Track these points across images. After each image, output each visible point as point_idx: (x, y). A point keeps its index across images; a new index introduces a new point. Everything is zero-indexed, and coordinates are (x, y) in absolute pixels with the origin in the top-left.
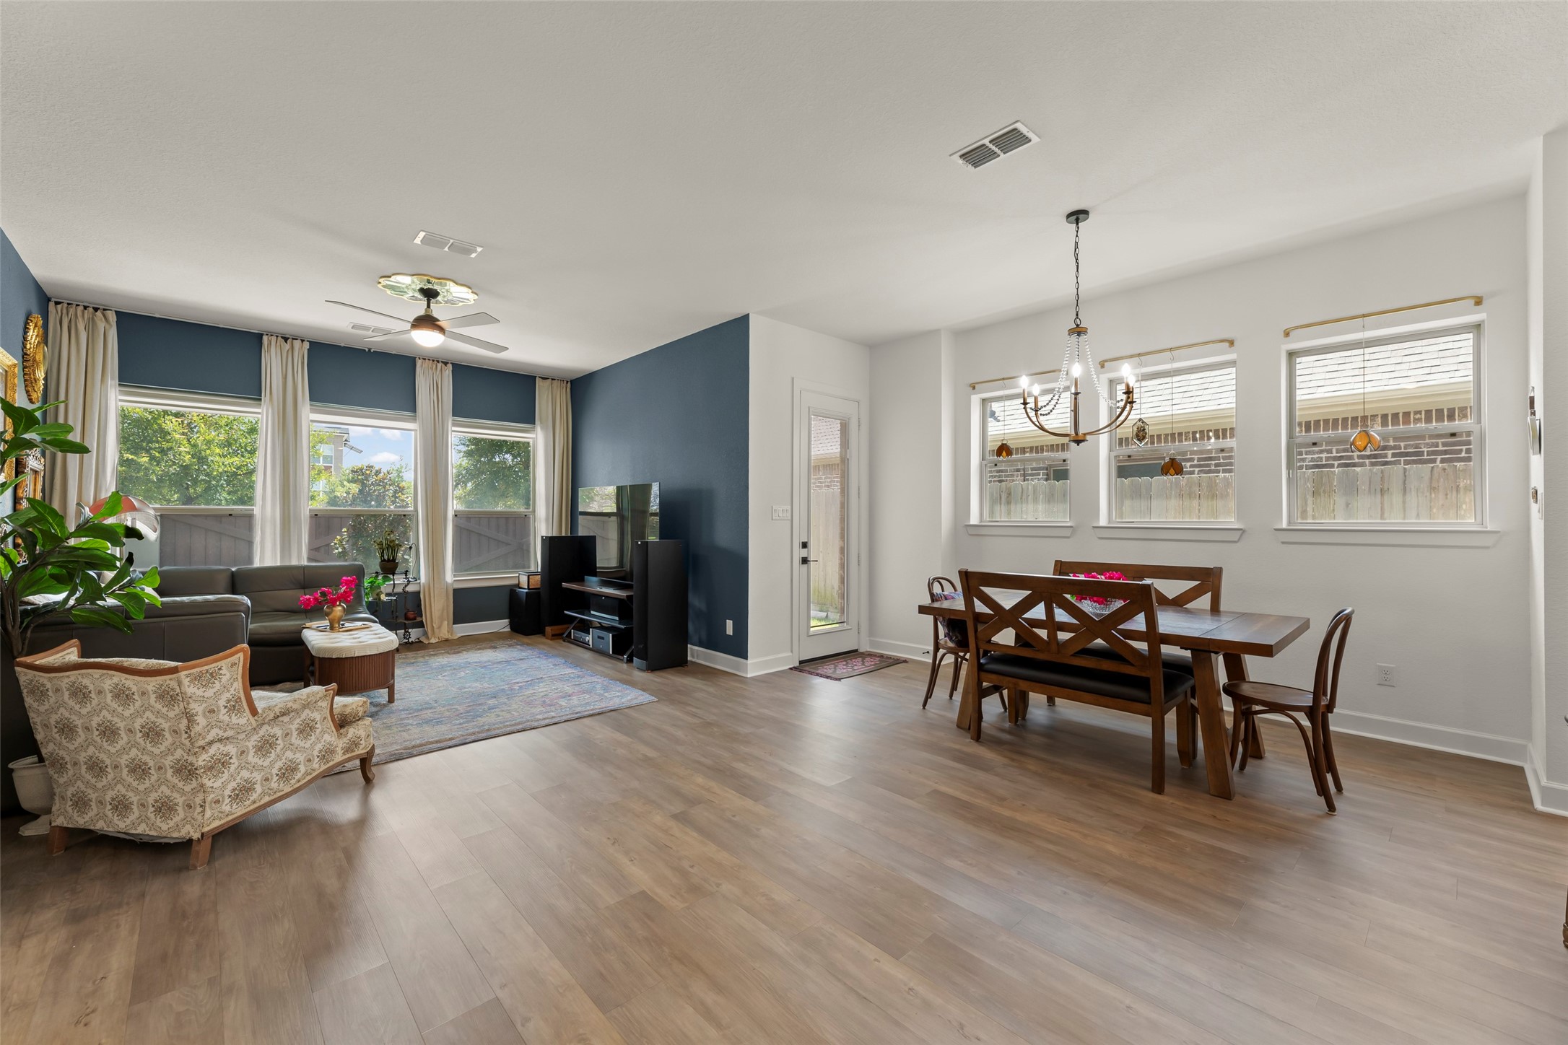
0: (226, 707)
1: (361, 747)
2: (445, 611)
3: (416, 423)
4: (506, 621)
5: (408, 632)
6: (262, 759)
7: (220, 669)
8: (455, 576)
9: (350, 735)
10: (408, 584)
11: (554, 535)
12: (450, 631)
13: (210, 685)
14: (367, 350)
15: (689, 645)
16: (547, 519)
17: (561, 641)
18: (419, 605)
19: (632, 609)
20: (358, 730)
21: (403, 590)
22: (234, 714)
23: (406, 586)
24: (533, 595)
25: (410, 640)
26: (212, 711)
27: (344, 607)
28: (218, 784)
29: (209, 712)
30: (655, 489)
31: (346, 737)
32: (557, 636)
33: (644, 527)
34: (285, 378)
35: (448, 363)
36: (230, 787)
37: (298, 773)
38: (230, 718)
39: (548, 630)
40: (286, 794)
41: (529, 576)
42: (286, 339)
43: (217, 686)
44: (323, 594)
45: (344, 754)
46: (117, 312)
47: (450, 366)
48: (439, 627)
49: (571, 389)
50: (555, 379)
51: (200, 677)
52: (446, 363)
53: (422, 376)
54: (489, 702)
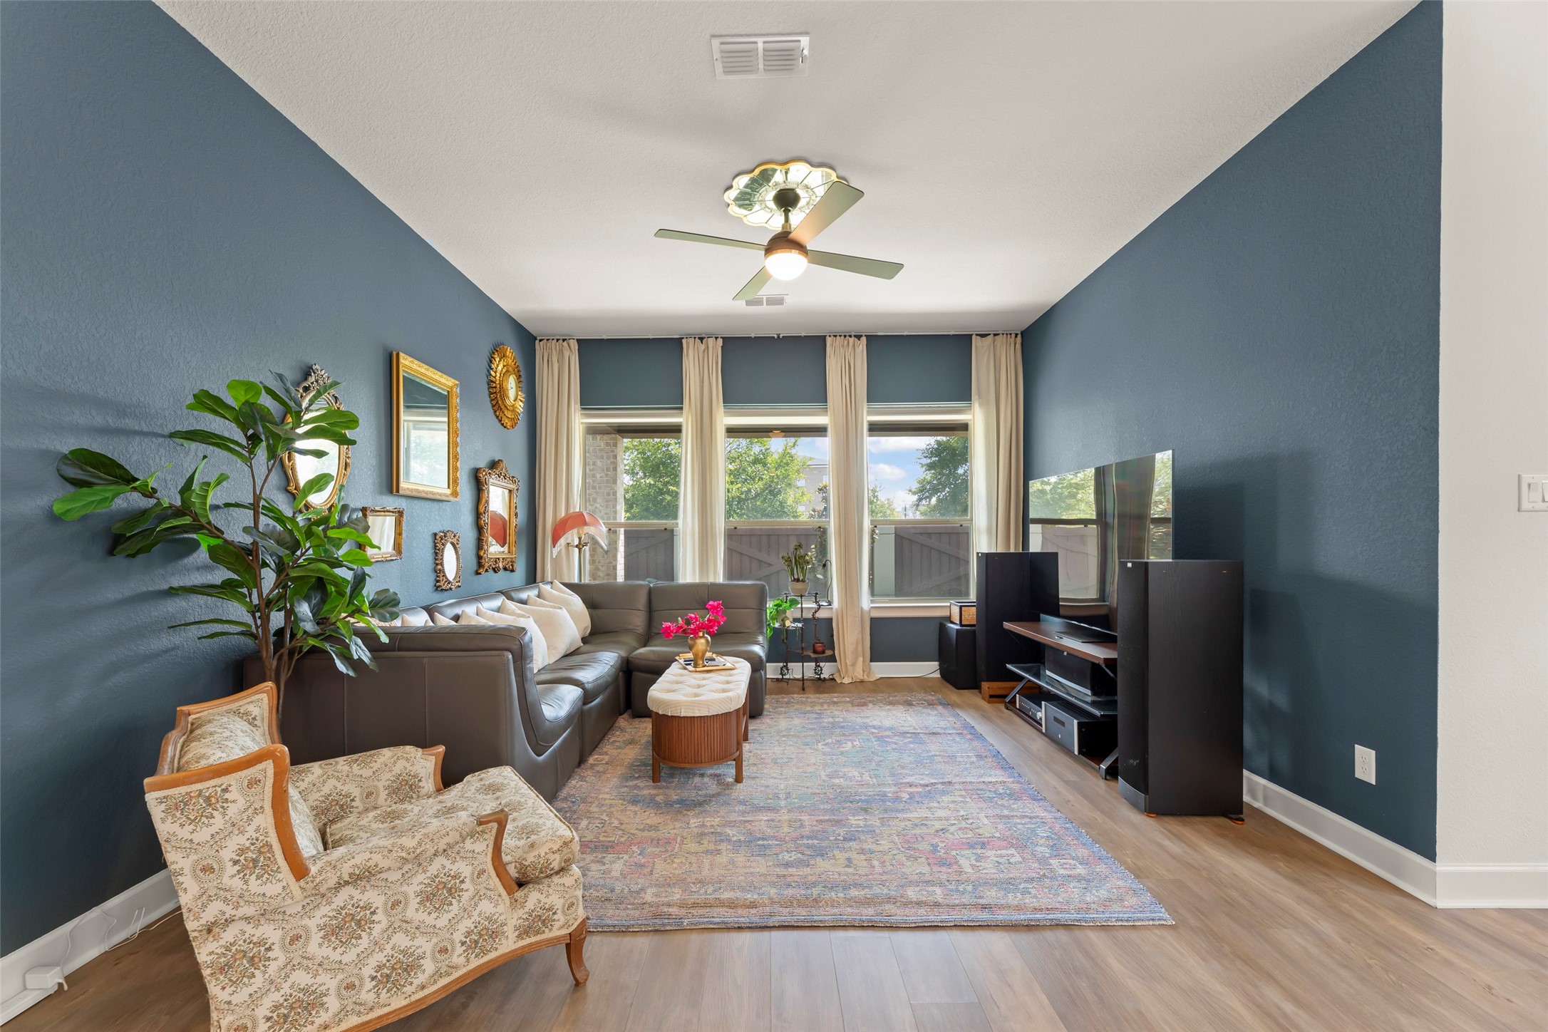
0: (236, 862)
1: (557, 925)
2: (860, 645)
3: (827, 415)
4: (935, 665)
5: (819, 666)
6: (340, 950)
7: (225, 790)
8: (872, 602)
9: (530, 905)
10: (819, 609)
11: (998, 552)
12: (867, 670)
13: (204, 819)
14: (776, 336)
15: (1246, 773)
16: (989, 530)
17: (1002, 707)
18: (832, 636)
19: (1116, 683)
20: (547, 897)
21: (813, 615)
22: (254, 876)
23: (816, 612)
24: (967, 634)
25: (822, 676)
26: (208, 869)
27: (707, 640)
28: (242, 996)
29: (204, 870)
30: (1163, 460)
31: (523, 907)
32: (995, 698)
33: (1140, 541)
34: (702, 382)
35: (862, 336)
36: (268, 1002)
37: (419, 975)
38: (246, 882)
39: (985, 685)
40: (395, 1011)
41: (961, 607)
42: (701, 339)
43: (218, 821)
44: (688, 622)
45: (519, 937)
46: (577, 340)
47: (864, 339)
48: (854, 664)
49: (1022, 344)
50: (998, 334)
51: (186, 804)
52: (859, 337)
53: (832, 356)
54: (853, 820)
